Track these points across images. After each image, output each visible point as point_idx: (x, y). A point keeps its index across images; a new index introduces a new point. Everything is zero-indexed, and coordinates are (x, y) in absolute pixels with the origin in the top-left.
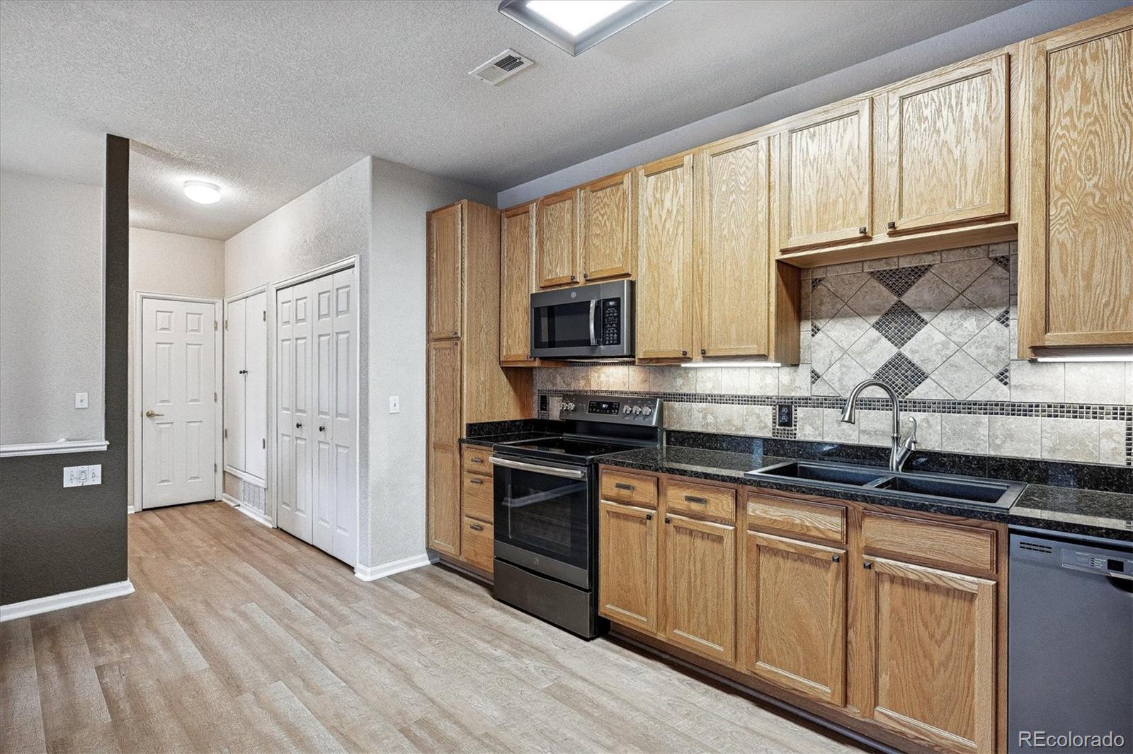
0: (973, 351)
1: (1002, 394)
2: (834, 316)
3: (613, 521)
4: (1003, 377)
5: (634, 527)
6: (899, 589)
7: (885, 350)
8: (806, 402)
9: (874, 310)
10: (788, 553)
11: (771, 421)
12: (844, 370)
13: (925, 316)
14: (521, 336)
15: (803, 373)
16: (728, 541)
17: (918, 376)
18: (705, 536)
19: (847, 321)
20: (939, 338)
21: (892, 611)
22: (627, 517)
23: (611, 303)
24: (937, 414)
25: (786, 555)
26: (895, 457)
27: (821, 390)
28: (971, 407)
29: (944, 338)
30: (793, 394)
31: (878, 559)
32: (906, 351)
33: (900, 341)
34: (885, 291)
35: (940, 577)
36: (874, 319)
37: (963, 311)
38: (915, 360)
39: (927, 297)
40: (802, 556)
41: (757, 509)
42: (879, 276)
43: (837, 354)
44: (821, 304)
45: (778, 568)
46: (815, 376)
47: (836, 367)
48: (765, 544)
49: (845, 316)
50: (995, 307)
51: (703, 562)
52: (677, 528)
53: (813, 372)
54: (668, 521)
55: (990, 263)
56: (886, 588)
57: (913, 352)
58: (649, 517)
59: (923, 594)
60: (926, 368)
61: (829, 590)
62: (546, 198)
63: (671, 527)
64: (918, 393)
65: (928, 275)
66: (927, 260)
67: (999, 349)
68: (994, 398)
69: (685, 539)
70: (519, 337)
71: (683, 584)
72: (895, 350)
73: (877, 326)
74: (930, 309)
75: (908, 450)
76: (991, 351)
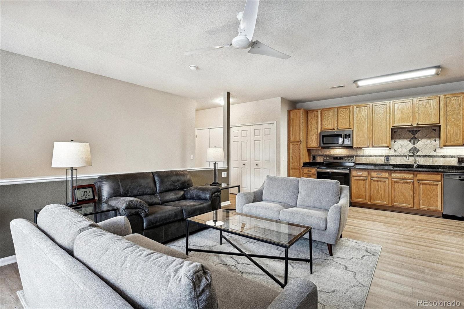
0: (429, 146)
1: (435, 154)
2: (400, 138)
3: (355, 181)
4: (435, 151)
5: (361, 182)
6: (424, 186)
7: (411, 146)
8: (393, 156)
9: (409, 138)
10: (401, 182)
11: (384, 160)
12: (402, 149)
13: (419, 139)
14: (315, 142)
15: (392, 150)
16: (387, 182)
17: (418, 151)
18: (381, 181)
19: (403, 140)
20: (422, 143)
21: (423, 190)
22: (360, 180)
23: (347, 135)
24: (422, 158)
25: (401, 183)
26: (414, 166)
27: (396, 154)
28: (429, 156)
29: (423, 144)
30: (390, 155)
31: (420, 181)
32: (415, 146)
33: (414, 144)
34: (411, 134)
35: (432, 182)
36: (408, 140)
37: (427, 139)
38: (417, 147)
39: (420, 136)
40: (404, 183)
41: (394, 175)
42: (410, 131)
43: (400, 146)
44: (396, 136)
45: (399, 185)
46: (395, 151)
47: (400, 149)
48: (396, 181)
49: (402, 139)
50: (434, 138)
51: (381, 186)
52: (374, 181)
53: (394, 150)
54: (372, 179)
55: (432, 130)
56: (421, 186)
57: (417, 146)
58: (367, 179)
59: (429, 186)
60: (420, 149)
61: (410, 188)
62: (323, 109)
63: (372, 181)
64: (418, 154)
65: (420, 132)
66: (420, 129)
67: (434, 146)
68: (433, 155)
69: (376, 183)
70: (314, 142)
71: (375, 191)
72: (413, 146)
73: (409, 141)
74: (421, 138)
75: (418, 164)
76: (433, 146)
